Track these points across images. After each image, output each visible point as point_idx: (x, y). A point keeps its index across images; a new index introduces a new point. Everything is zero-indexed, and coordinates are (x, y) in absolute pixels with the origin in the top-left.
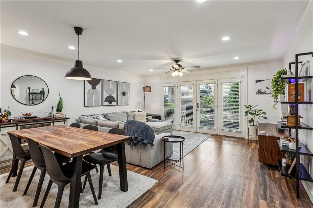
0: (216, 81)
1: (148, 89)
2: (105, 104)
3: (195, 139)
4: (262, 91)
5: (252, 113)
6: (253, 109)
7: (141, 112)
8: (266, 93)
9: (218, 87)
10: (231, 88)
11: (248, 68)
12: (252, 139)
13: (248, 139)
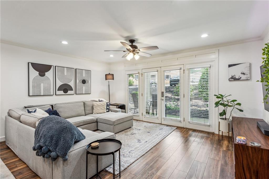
0: (182, 66)
1: (110, 77)
2: (58, 92)
3: (156, 134)
4: (236, 78)
5: (224, 104)
6: (225, 99)
7: (102, 101)
8: (241, 79)
9: (184, 73)
10: (201, 75)
11: (219, 50)
12: (224, 134)
13: (218, 134)
